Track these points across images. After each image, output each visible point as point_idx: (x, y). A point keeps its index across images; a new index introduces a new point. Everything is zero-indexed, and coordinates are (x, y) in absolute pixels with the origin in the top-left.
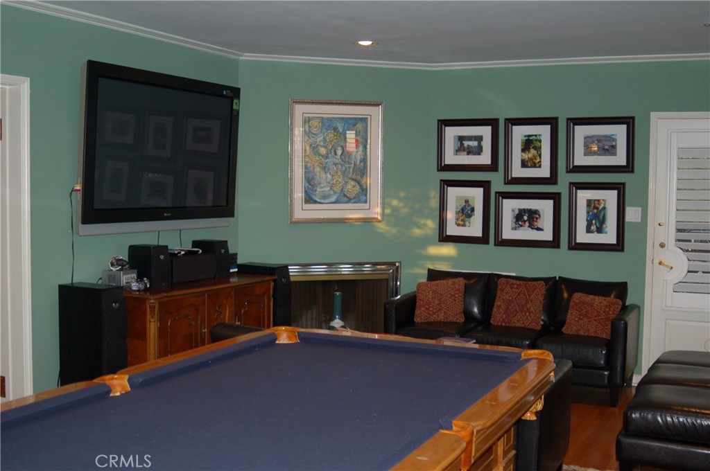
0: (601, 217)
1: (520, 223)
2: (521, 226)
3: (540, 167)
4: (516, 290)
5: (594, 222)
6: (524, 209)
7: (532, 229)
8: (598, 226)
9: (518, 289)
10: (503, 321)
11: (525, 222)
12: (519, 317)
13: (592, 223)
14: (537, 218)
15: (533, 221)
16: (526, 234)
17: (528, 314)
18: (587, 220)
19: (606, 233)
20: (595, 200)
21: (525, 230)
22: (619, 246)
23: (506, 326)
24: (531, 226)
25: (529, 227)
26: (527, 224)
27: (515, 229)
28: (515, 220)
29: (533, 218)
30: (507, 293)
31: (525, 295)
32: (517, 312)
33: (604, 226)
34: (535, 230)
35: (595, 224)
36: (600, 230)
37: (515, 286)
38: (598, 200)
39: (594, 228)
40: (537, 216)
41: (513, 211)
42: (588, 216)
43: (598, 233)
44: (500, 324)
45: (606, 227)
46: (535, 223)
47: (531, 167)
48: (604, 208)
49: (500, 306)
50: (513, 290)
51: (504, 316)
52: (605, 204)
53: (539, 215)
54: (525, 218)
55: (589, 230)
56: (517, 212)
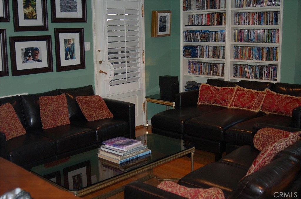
0: (72, 50)
1: (27, 58)
2: (28, 60)
3: (36, 19)
4: (56, 102)
5: (69, 52)
6: (29, 48)
7: (35, 61)
8: (71, 55)
9: (57, 101)
10: (52, 125)
11: (30, 56)
12: (61, 119)
13: (68, 53)
14: (37, 54)
15: (35, 55)
16: (32, 65)
17: (64, 116)
18: (65, 51)
19: (75, 59)
20: (68, 39)
21: (30, 62)
22: (82, 66)
23: (53, 128)
24: (34, 59)
25: (33, 60)
26: (32, 58)
27: (24, 62)
28: (23, 56)
29: (35, 53)
30: (51, 106)
31: (61, 104)
32: (60, 116)
33: (74, 54)
34: (37, 62)
35: (70, 54)
36: (72, 58)
37: (55, 100)
38: (70, 39)
39: (69, 56)
40: (37, 52)
41: (22, 50)
42: (65, 49)
43: (71, 59)
44: (50, 127)
45: (75, 55)
46: (37, 57)
47: (31, 19)
48: (73, 44)
49: (48, 115)
50: (54, 102)
51: (52, 121)
52: (73, 41)
53: (39, 51)
54: (30, 54)
55: (67, 58)
56: (24, 50)
